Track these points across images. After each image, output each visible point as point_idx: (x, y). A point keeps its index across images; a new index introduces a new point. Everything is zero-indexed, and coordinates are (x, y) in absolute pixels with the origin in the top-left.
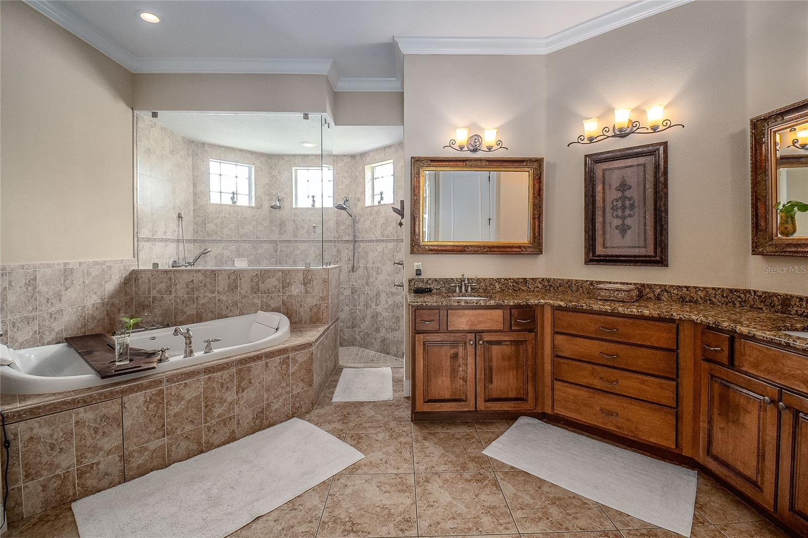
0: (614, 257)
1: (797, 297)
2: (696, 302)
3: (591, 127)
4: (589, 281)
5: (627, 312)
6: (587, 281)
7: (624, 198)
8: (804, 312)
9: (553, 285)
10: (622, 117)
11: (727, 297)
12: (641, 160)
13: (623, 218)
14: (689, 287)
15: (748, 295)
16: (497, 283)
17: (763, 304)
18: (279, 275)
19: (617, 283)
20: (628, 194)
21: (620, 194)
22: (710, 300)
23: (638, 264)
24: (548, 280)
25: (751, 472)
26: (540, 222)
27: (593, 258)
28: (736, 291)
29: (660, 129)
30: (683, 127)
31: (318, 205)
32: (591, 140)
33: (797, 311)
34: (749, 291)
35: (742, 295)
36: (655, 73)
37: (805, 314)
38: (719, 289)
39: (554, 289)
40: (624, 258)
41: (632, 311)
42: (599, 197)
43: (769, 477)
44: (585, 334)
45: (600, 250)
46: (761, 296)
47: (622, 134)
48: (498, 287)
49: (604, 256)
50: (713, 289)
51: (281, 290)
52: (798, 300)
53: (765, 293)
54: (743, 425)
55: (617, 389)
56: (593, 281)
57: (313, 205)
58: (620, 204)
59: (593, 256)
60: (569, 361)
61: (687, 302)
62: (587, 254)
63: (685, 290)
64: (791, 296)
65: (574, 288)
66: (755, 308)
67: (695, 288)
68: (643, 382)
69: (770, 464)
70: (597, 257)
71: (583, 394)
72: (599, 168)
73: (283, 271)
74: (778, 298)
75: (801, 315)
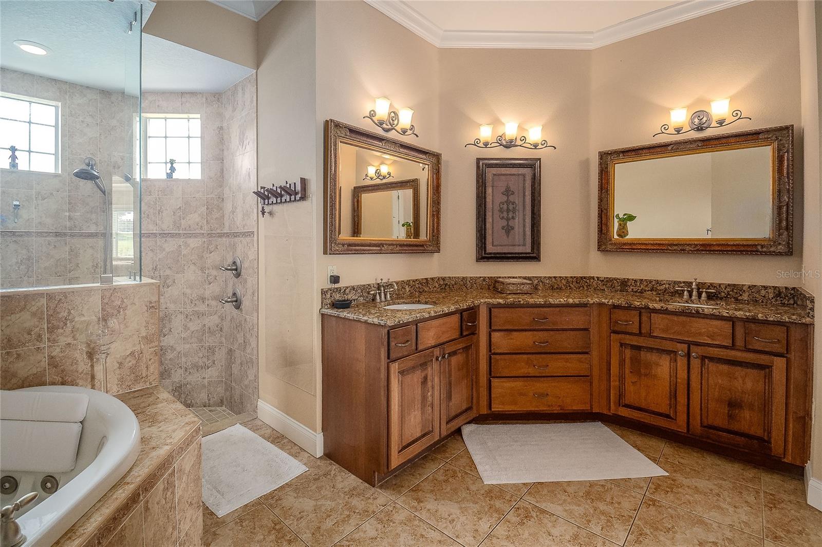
0: (502, 254)
1: (633, 280)
2: (561, 289)
3: (485, 133)
4: (483, 277)
5: (557, 302)
6: (480, 277)
7: (508, 202)
8: (638, 289)
9: (449, 284)
10: (510, 130)
11: (579, 283)
12: (522, 171)
13: (508, 220)
14: (557, 277)
15: (592, 281)
16: (407, 286)
17: (604, 286)
18: (40, 304)
19: (516, 278)
20: (511, 198)
21: (505, 198)
22: (569, 286)
23: (520, 260)
24: (444, 279)
25: (664, 409)
26: (438, 219)
27: (484, 256)
28: (585, 278)
29: (540, 146)
30: (555, 148)
31: (22, 165)
32: (486, 145)
33: (632, 289)
34: (593, 278)
35: (588, 281)
36: (532, 98)
37: (639, 291)
38: (575, 277)
39: (449, 287)
40: (510, 255)
41: (560, 301)
42: (489, 199)
43: (682, 408)
44: (521, 328)
45: (490, 249)
46: (603, 281)
47: (510, 145)
48: (408, 289)
49: (494, 254)
50: (571, 277)
51: (46, 336)
52: (633, 281)
53: (607, 278)
54: (655, 376)
55: (547, 372)
56: (485, 277)
57: (14, 165)
58: (505, 207)
59: (485, 254)
60: (507, 357)
61: (555, 289)
62: (478, 252)
63: (554, 279)
64: (628, 279)
65: (469, 285)
66: (598, 290)
67: (560, 277)
68: (567, 361)
69: (682, 399)
70: (487, 254)
71: (518, 384)
72: (490, 172)
73: (50, 296)
74: (617, 281)
75: (636, 292)
